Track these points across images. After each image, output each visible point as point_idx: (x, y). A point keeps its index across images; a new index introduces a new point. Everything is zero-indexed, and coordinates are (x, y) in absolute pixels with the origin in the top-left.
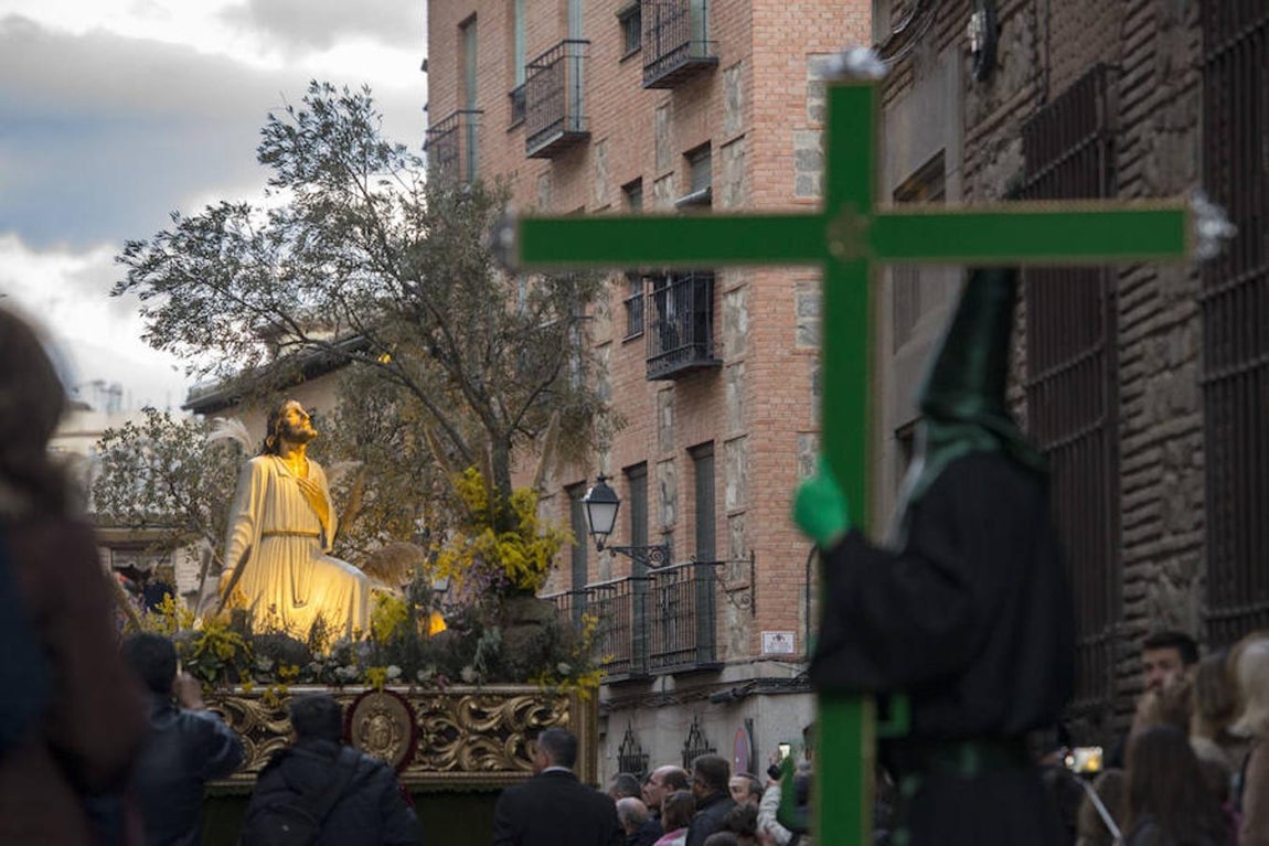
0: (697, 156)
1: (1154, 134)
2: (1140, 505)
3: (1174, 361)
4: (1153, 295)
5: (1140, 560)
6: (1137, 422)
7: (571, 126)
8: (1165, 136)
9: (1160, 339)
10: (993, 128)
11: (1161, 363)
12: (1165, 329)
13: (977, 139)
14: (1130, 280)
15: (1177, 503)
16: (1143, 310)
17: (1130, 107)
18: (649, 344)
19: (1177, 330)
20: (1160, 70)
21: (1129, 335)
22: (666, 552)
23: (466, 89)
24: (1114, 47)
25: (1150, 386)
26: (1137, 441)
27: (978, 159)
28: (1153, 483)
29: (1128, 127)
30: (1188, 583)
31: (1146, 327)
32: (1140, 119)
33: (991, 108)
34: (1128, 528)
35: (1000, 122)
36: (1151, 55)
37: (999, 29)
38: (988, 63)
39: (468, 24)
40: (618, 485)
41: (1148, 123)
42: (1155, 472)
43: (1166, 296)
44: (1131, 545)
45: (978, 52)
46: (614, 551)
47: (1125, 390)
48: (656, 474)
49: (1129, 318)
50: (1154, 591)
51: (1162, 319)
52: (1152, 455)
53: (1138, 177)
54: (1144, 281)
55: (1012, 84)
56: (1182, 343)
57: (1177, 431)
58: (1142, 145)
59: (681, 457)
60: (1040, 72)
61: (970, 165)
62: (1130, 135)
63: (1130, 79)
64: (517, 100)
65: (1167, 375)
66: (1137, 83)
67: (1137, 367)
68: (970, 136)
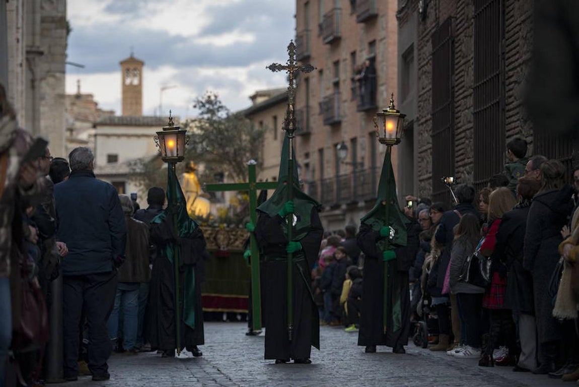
0: (372, 44)
1: (464, 38)
2: (460, 150)
3: (468, 106)
4: (463, 87)
5: (460, 166)
6: (459, 125)
7: (335, 34)
8: (467, 38)
9: (465, 100)
10: (425, 36)
11: (465, 107)
12: (466, 97)
13: (422, 39)
14: (458, 82)
15: (469, 149)
16: (461, 91)
17: (458, 30)
18: (358, 101)
19: (469, 97)
20: (466, 18)
21: (458, 99)
22: (362, 164)
23: (306, 23)
24: (455, 11)
25: (462, 114)
26: (459, 131)
27: (422, 45)
28: (463, 143)
29: (458, 35)
30: (471, 173)
31: (461, 96)
32: (461, 33)
33: (425, 30)
34: (457, 157)
35: (427, 34)
36: (464, 14)
37: (427, 6)
38: (424, 16)
39: (307, 4)
40: (348, 144)
41: (463, 34)
42: (463, 140)
43: (467, 87)
44: (458, 162)
45: (422, 13)
46: (347, 164)
47: (457, 115)
48: (360, 140)
49: (458, 93)
50: (463, 176)
51: (466, 93)
52: (463, 135)
53: (460, 51)
54: (461, 82)
55: (430, 22)
56: (470, 101)
57: (469, 127)
58: (461, 41)
59: (367, 136)
60: (437, 19)
61: (420, 47)
62: (458, 38)
63: (458, 21)
64: (320, 27)
65: (467, 111)
66: (460, 22)
67: (459, 108)
68: (420, 38)
